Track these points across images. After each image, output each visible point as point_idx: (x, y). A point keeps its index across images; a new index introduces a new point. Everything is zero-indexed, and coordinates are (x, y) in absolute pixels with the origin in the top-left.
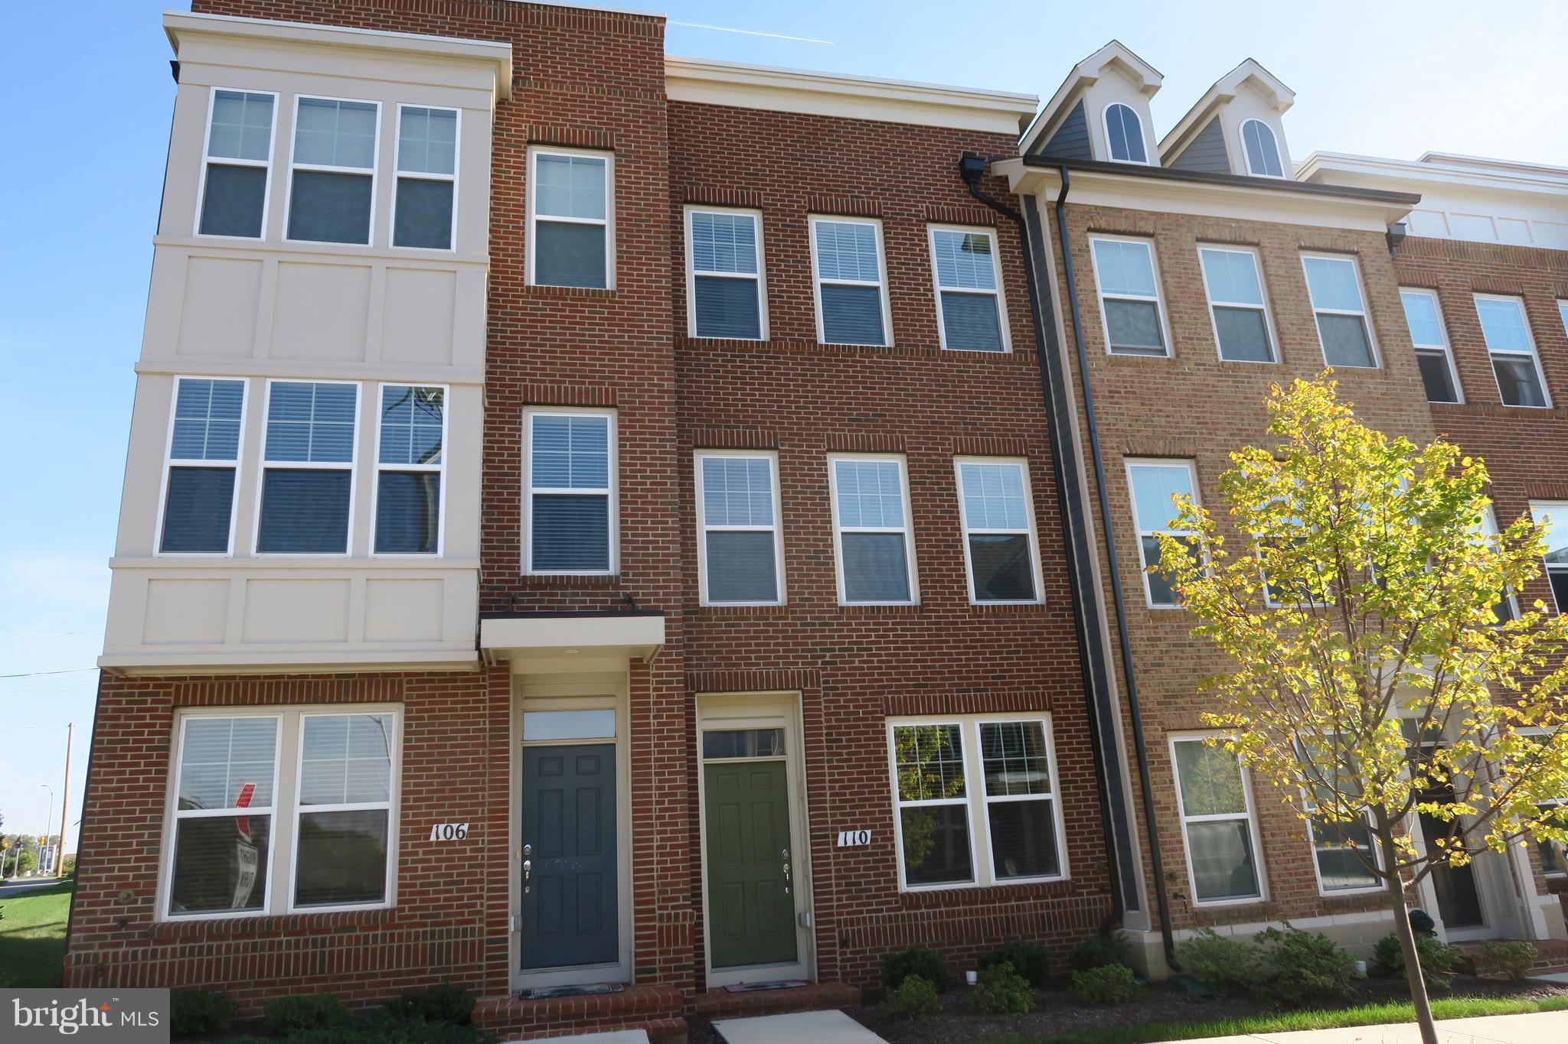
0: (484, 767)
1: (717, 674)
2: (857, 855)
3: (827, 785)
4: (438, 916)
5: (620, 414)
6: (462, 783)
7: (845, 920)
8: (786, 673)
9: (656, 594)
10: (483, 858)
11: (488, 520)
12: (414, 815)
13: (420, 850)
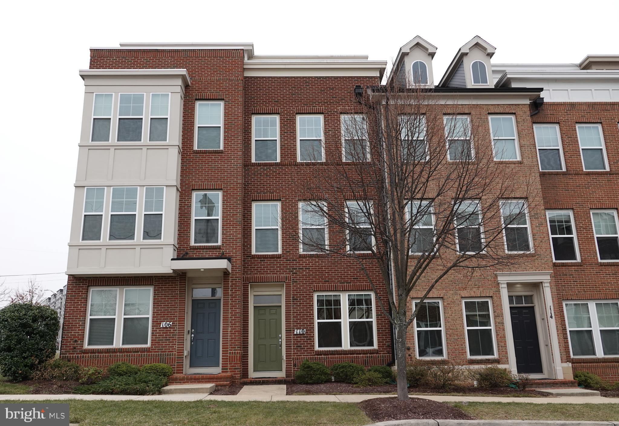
0: (177, 305)
1: (256, 277)
2: (301, 337)
3: (292, 314)
4: (162, 349)
5: (223, 192)
6: (171, 310)
7: (295, 358)
8: (280, 276)
9: (233, 251)
10: (176, 333)
11: (180, 228)
12: (156, 319)
13: (158, 330)
